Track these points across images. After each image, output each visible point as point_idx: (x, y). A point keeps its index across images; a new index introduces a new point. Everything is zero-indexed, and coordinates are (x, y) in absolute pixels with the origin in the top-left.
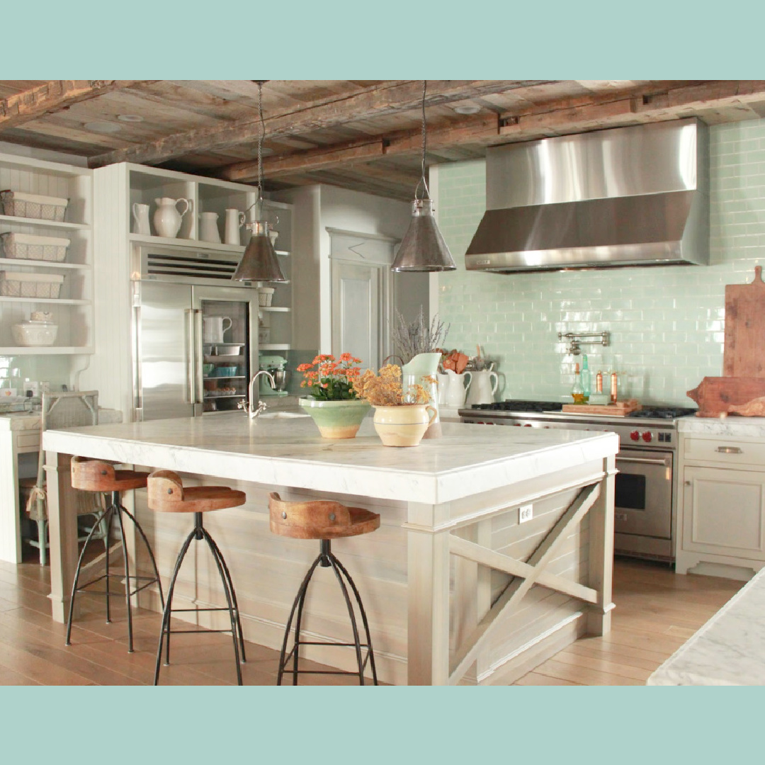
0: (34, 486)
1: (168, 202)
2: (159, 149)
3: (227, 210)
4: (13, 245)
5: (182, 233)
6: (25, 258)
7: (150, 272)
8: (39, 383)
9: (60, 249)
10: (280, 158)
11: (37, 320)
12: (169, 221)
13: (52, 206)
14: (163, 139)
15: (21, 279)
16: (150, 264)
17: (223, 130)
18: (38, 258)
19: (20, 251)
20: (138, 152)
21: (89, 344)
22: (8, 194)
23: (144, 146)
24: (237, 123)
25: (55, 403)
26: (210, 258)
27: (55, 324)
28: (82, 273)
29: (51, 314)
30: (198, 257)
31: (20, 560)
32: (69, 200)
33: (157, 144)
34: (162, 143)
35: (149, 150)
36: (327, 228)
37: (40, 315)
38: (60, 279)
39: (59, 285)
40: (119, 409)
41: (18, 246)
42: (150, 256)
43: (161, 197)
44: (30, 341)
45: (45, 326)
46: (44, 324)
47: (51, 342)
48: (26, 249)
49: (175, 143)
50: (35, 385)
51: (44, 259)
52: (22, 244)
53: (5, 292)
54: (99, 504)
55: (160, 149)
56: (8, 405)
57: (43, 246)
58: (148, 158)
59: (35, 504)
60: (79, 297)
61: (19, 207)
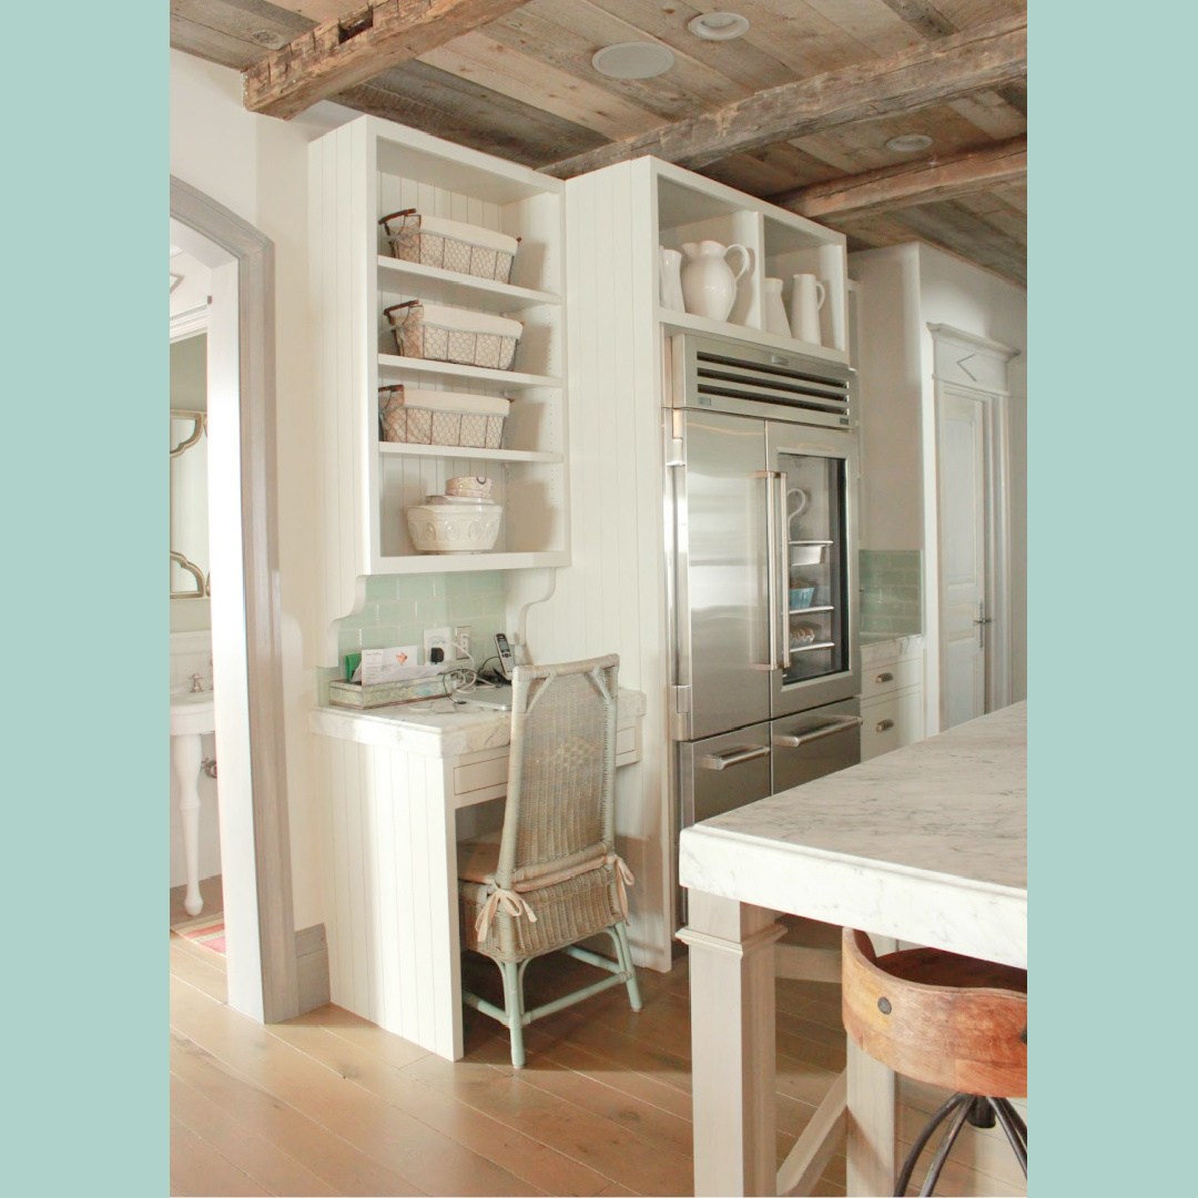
0: (488, 879)
1: (713, 249)
2: (722, 127)
3: (796, 276)
4: (421, 329)
5: (736, 315)
6: (444, 358)
7: (702, 389)
8: (453, 632)
9: (506, 341)
10: (933, 163)
11: (464, 495)
12: (717, 288)
13: (492, 250)
14: (735, 105)
15: (434, 406)
16: (702, 373)
17: (911, 62)
18: (466, 360)
19: (433, 343)
20: (663, 141)
21: (559, 545)
22: (411, 220)
23: (681, 126)
24: (955, 40)
25: (541, 690)
26: (790, 367)
27: (497, 504)
28: (538, 396)
29: (489, 482)
30: (773, 362)
31: (461, 1054)
32: (519, 240)
33: (718, 117)
34: (733, 114)
35: (693, 132)
36: (929, 324)
37: (468, 483)
38: (502, 406)
39: (501, 420)
40: (636, 688)
41: (430, 330)
42: (701, 357)
43: (698, 240)
44: (452, 543)
45: (480, 508)
46: (479, 504)
47: (489, 544)
48: (444, 338)
49: (767, 107)
50: (446, 633)
51: (476, 363)
52: (437, 328)
53: (401, 433)
54: (616, 908)
55: (726, 125)
56: (406, 684)
57: (476, 334)
58: (691, 149)
59: (494, 925)
60: (531, 446)
61: (430, 246)
